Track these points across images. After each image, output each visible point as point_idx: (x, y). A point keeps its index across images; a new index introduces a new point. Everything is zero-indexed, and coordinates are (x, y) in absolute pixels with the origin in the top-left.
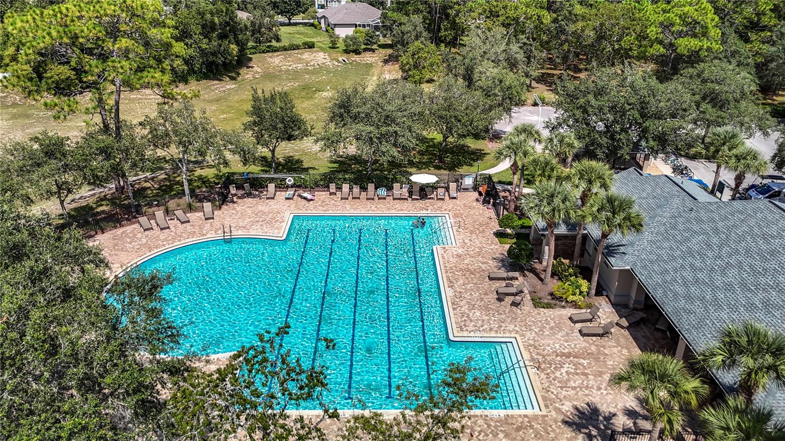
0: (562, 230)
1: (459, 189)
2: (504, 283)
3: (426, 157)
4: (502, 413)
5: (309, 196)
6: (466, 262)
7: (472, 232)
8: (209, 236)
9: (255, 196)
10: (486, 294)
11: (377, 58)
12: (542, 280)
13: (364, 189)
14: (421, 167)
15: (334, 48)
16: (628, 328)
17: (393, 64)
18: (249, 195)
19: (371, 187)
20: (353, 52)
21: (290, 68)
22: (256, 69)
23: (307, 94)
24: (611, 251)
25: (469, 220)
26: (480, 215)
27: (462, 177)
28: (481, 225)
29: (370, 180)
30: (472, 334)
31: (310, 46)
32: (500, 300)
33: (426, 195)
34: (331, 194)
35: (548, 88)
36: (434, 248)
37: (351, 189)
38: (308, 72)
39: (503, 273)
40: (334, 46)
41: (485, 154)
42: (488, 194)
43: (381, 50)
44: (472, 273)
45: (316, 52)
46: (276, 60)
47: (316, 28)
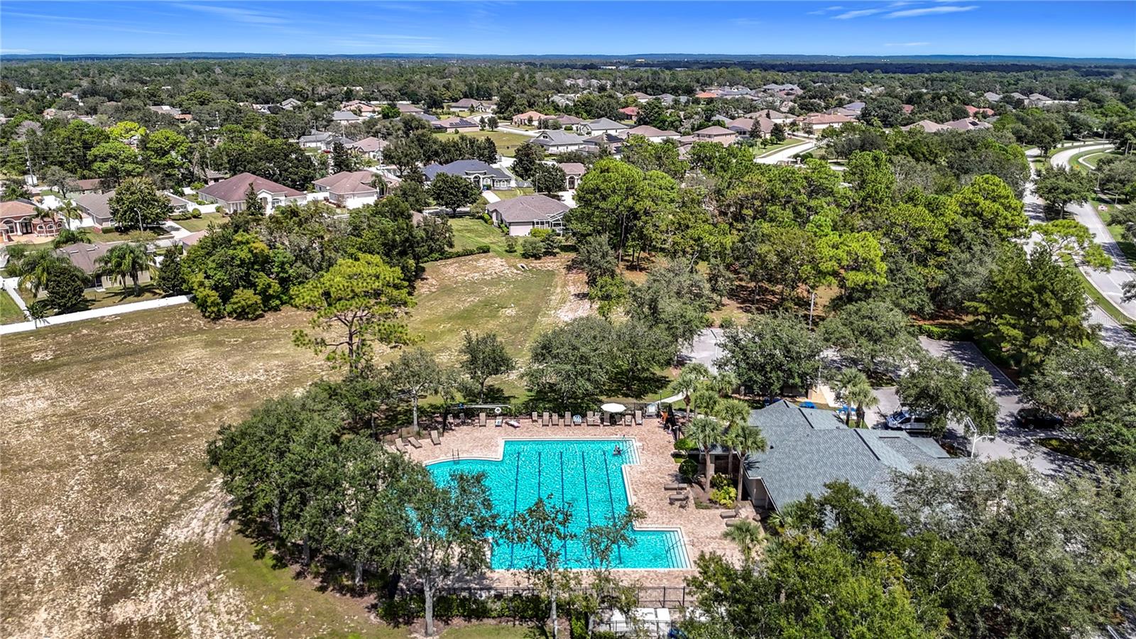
0: (719, 451)
1: (643, 416)
2: (675, 492)
3: (615, 385)
4: (667, 570)
5: (516, 424)
6: (648, 477)
7: (653, 454)
8: (441, 458)
9: (468, 424)
10: (661, 500)
11: (558, 264)
12: (704, 489)
13: (562, 416)
14: (611, 393)
15: (511, 252)
16: (760, 521)
17: (577, 273)
18: (463, 423)
19: (568, 414)
20: (532, 256)
21: (466, 278)
22: (430, 280)
23: (490, 311)
24: (750, 466)
25: (651, 444)
26: (661, 439)
27: (646, 405)
28: (661, 448)
29: (566, 408)
30: (650, 526)
31: (485, 250)
32: (671, 504)
33: (616, 422)
34: (533, 421)
35: (739, 305)
36: (623, 466)
37: (551, 416)
38: (487, 283)
39: (676, 485)
40: (511, 250)
41: (669, 381)
42: (668, 421)
43: (563, 254)
44: (652, 485)
45: (491, 257)
46: (451, 270)
47: (486, 222)
